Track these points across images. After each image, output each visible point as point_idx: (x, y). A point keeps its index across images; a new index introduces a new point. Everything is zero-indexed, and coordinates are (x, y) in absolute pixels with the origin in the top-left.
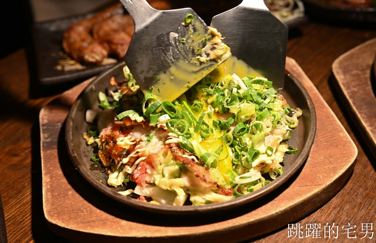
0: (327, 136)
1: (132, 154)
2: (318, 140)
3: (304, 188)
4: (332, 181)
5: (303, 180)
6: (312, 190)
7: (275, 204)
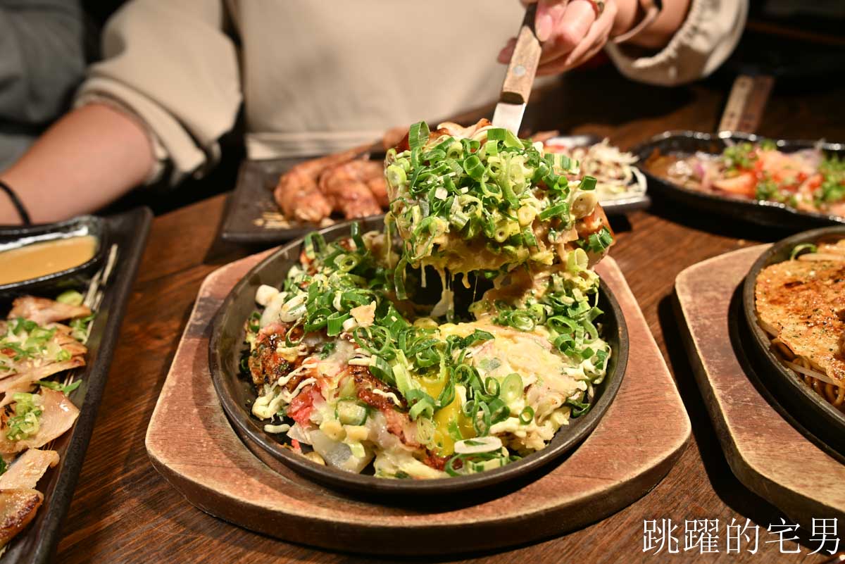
0: (643, 394)
1: (296, 372)
2: (625, 397)
3: (580, 480)
4: (634, 476)
5: (582, 464)
6: (593, 487)
7: (520, 499)
